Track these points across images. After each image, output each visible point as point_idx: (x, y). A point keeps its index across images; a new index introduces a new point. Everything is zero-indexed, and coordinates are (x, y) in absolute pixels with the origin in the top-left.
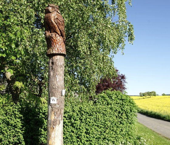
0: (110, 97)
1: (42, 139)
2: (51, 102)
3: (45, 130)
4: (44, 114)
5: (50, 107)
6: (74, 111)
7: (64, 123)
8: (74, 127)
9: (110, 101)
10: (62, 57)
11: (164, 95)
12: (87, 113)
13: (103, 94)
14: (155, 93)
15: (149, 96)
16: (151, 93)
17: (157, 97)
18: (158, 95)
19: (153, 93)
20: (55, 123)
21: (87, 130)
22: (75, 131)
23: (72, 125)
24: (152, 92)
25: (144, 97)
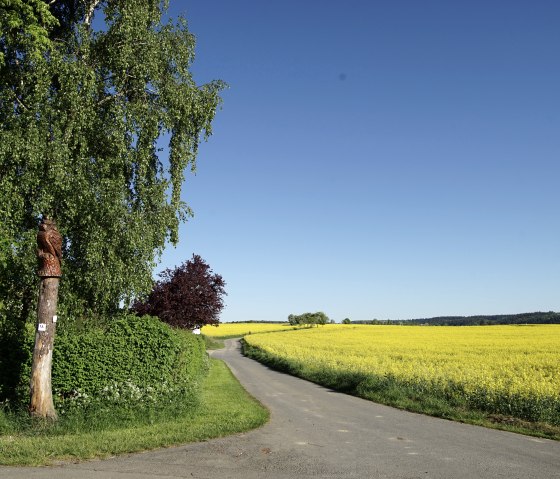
0: (132, 326)
1: (25, 377)
2: (40, 329)
3: (30, 365)
4: (29, 345)
5: (38, 335)
6: (71, 342)
7: (54, 353)
8: (69, 361)
9: (129, 331)
10: (57, 280)
11: (346, 322)
12: (90, 345)
13: (122, 321)
14: (322, 316)
15: (309, 323)
16: (313, 316)
17: (326, 326)
18: (332, 322)
19: (319, 318)
20: (42, 352)
21: (87, 366)
22: (70, 366)
23: (67, 359)
24: (317, 315)
25: (297, 326)
